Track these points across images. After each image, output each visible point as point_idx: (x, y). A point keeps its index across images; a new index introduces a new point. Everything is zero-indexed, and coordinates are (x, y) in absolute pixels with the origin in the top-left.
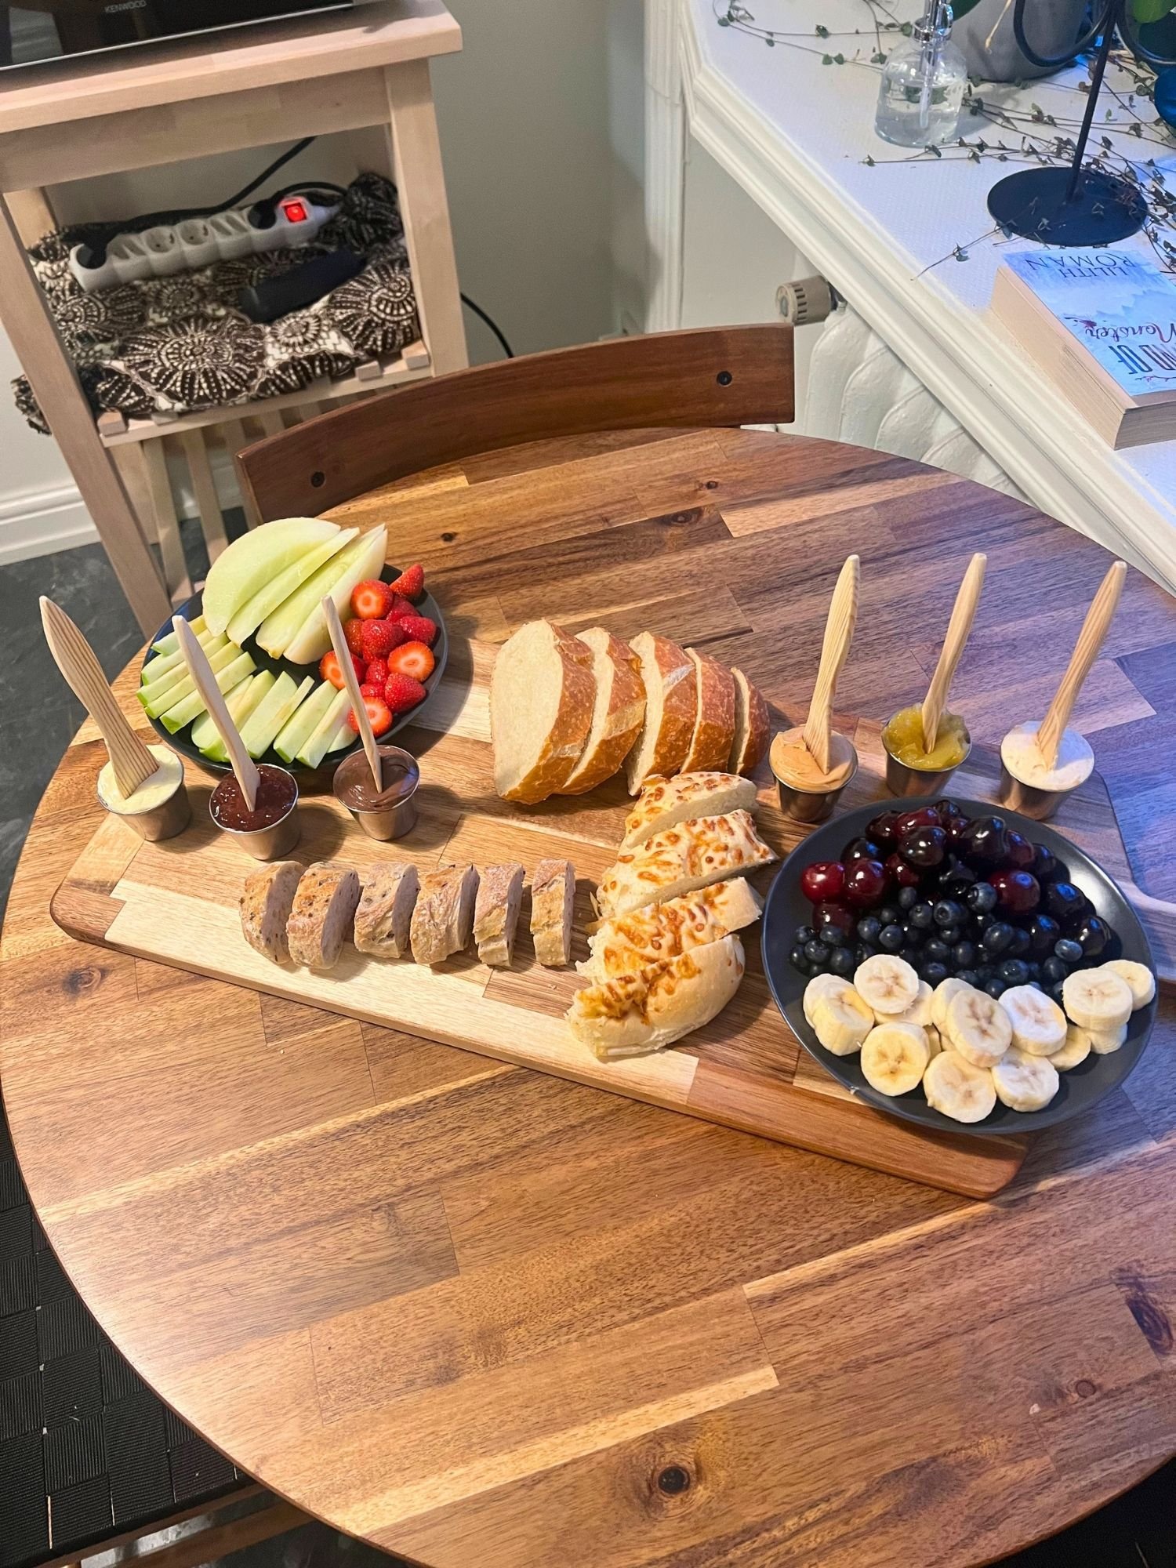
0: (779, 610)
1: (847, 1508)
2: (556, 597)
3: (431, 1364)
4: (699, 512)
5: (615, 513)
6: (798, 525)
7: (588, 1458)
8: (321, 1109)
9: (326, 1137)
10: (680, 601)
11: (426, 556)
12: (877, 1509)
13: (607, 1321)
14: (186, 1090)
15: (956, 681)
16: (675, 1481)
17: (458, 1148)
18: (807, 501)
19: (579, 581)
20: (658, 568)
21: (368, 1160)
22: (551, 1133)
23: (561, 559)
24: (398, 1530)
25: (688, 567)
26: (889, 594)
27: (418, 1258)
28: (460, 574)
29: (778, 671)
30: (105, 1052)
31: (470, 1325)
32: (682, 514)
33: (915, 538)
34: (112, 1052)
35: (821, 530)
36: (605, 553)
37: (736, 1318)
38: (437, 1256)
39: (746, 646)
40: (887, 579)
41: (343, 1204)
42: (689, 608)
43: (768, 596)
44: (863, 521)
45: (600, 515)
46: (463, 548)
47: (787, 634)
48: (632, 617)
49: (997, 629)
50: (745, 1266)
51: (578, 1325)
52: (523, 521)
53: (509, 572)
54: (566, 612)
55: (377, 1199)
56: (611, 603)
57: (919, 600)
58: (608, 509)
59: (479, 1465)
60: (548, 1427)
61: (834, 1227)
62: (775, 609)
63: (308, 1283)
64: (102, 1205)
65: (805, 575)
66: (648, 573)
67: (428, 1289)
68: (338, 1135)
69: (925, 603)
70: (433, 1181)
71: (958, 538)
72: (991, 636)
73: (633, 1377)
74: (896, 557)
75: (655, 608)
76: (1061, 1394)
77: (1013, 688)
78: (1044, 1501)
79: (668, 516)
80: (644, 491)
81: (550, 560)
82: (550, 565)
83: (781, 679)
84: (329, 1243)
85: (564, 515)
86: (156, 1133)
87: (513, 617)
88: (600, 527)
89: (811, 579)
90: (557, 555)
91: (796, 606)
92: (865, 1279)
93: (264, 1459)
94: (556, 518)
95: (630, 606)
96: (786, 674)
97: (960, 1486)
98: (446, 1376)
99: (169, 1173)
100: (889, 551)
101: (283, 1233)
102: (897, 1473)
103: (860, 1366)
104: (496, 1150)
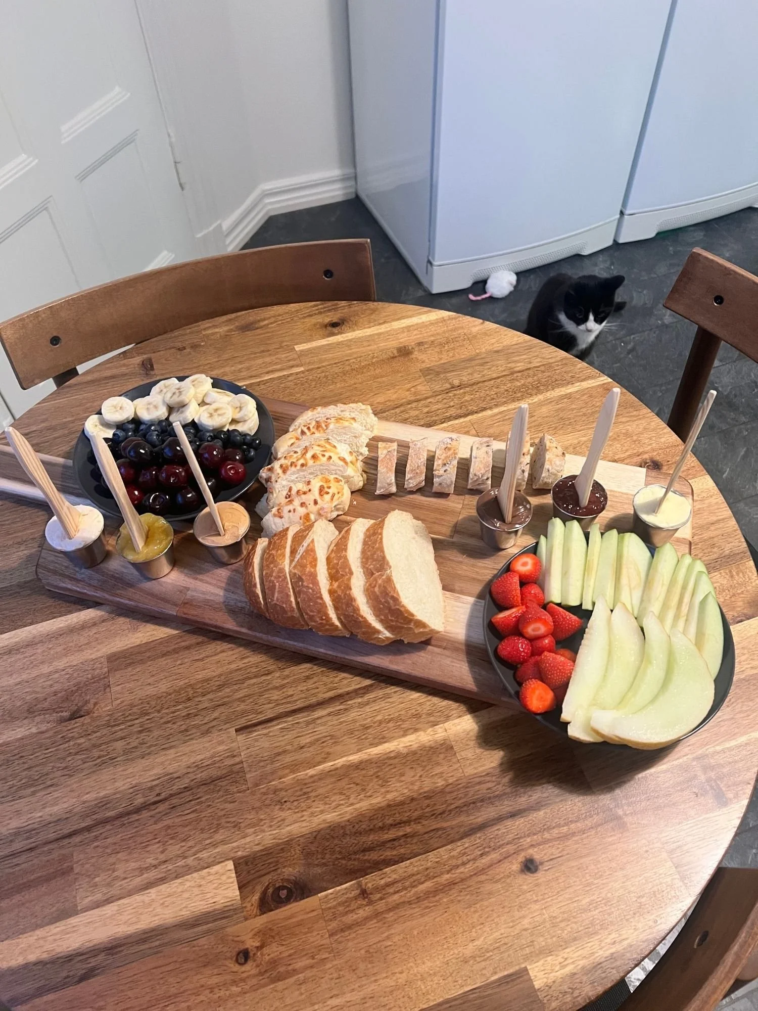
0: (208, 754)
1: (275, 322)
2: (409, 776)
3: (426, 346)
4: (265, 906)
5: (354, 905)
6: (162, 880)
7: (365, 328)
8: (498, 417)
9: (491, 408)
10: (294, 767)
11: (547, 835)
12: (266, 322)
13: (359, 359)
14: (567, 422)
15: (90, 676)
16: (334, 325)
17: (427, 407)
18: (146, 922)
19: (390, 796)
20: (312, 814)
21: (467, 401)
22: (385, 412)
23: (408, 830)
24: (430, 312)
25: (283, 814)
26: (106, 774)
27: (438, 374)
28: (506, 806)
29: (223, 685)
30: (618, 436)
31: (413, 356)
32: (280, 902)
33: (55, 855)
34: (615, 436)
35: (142, 870)
36: (364, 839)
37: (308, 361)
38: (429, 374)
39: (244, 713)
40: (102, 794)
41: (474, 387)
42: (288, 759)
43: (214, 772)
44: (96, 885)
45: (371, 903)
46: (511, 848)
47: (208, 726)
48: (338, 748)
49: (34, 730)
50: (302, 375)
51: (370, 357)
52: (454, 892)
53: (459, 810)
54: (398, 755)
55: (460, 389)
56: (358, 766)
57: (86, 765)
58: (362, 913)
59: (404, 325)
60: (380, 334)
61: (262, 387)
62: (212, 757)
63: (482, 365)
64: (583, 383)
65: (175, 801)
66: (322, 807)
67: (432, 364)
68: (485, 409)
69: (80, 762)
70: (436, 396)
71: (13, 855)
72: (42, 722)
73: (349, 346)
74: (83, 825)
75: (318, 759)
76: (192, 347)
77: (51, 669)
78: (210, 325)
79: (296, 900)
80: (320, 948)
81: (418, 827)
82: (418, 820)
83: (223, 677)
84: (477, 377)
85: (410, 903)
86: (574, 406)
87: (447, 750)
88: (370, 881)
89: (171, 795)
90: (413, 835)
91: (192, 760)
92: (254, 373)
93: (482, 323)
94: (419, 899)
95: (340, 762)
96: (218, 683)
97: (237, 327)
98: (420, 344)
99: (559, 394)
100: (86, 835)
101: (499, 378)
102: (257, 329)
103: (263, 351)
104: (409, 406)
